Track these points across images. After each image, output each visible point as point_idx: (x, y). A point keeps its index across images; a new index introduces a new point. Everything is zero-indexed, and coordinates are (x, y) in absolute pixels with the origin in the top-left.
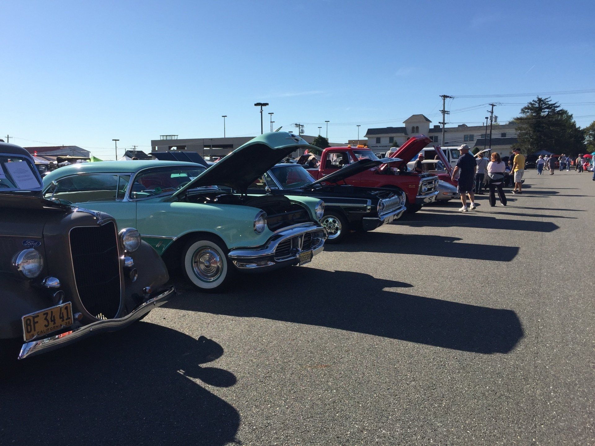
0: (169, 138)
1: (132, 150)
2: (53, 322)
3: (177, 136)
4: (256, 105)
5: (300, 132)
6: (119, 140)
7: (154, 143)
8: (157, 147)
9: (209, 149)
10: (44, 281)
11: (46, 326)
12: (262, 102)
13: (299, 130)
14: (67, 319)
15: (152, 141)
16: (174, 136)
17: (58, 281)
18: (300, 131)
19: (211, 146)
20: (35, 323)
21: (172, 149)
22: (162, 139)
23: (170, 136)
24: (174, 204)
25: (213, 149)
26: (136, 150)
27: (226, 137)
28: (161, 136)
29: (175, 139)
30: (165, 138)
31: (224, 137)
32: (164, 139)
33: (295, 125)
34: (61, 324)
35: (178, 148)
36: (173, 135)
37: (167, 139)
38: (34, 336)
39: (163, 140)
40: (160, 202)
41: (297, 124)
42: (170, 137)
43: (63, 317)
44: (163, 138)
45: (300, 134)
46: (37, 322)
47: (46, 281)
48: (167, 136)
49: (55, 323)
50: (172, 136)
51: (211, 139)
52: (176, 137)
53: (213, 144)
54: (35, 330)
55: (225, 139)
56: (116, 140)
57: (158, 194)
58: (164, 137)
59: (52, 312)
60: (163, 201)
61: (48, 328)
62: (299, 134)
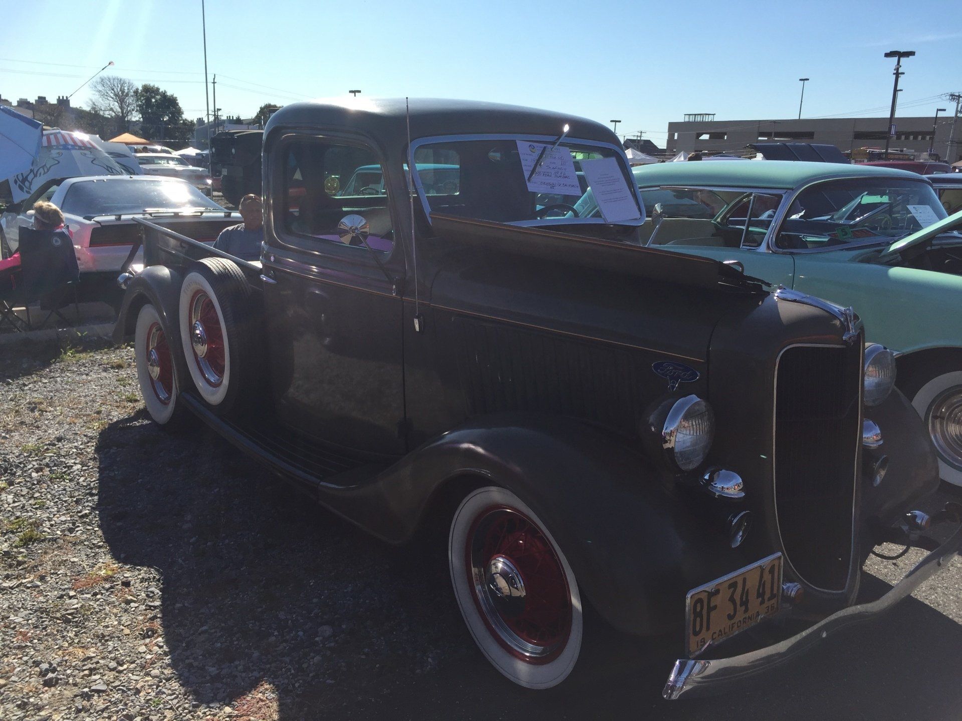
0: (699, 119)
1: (635, 138)
2: (743, 608)
3: (714, 115)
4: (887, 55)
5: (957, 111)
6: (620, 121)
7: (673, 127)
8: (676, 135)
9: (766, 139)
10: (707, 477)
11: (730, 617)
12: (902, 50)
13: (956, 106)
14: (769, 599)
15: (669, 123)
16: (707, 116)
17: (740, 480)
18: (959, 109)
19: (773, 134)
20: (711, 609)
21: (701, 138)
22: (687, 120)
23: (701, 114)
24: (898, 272)
25: (776, 139)
26: (642, 138)
27: (802, 117)
28: (685, 115)
29: (709, 121)
30: (692, 119)
31: (797, 118)
32: (691, 120)
33: (948, 97)
34: (758, 612)
35: (713, 136)
36: (706, 114)
37: (696, 120)
38: (705, 643)
39: (689, 122)
40: (853, 260)
41: (954, 95)
42: (702, 116)
43: (764, 592)
44: (689, 118)
45: (958, 115)
46: (715, 607)
47: (711, 479)
48: (695, 115)
49: (746, 611)
50: (705, 116)
51: (775, 122)
52: (711, 117)
53: (776, 131)
54: (708, 629)
55: (799, 122)
56: (616, 121)
57: (846, 242)
58: (691, 116)
59: (745, 580)
60: (860, 258)
61: (733, 621)
62: (956, 114)
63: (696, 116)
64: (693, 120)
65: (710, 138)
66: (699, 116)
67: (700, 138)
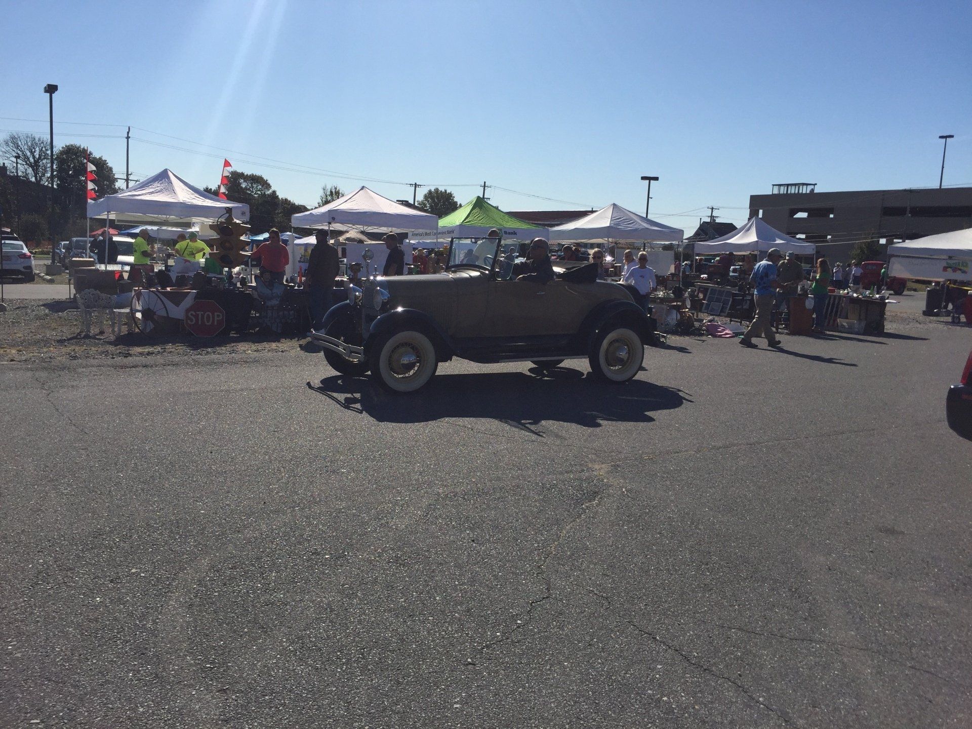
0: (792, 190)
3: (814, 185)
7: (756, 201)
8: (761, 211)
15: (751, 196)
16: (807, 185)
21: (797, 216)
22: (776, 192)
23: (796, 185)
28: (773, 185)
29: (808, 192)
30: (783, 190)
32: (782, 192)
35: (813, 214)
36: (803, 184)
37: (789, 192)
39: (779, 195)
42: (797, 187)
44: (779, 190)
48: (788, 185)
50: (801, 186)
52: (810, 188)
53: (911, 206)
58: (782, 188)
63: (790, 187)
64: (785, 192)
65: (808, 216)
66: (793, 187)
67: (795, 217)
